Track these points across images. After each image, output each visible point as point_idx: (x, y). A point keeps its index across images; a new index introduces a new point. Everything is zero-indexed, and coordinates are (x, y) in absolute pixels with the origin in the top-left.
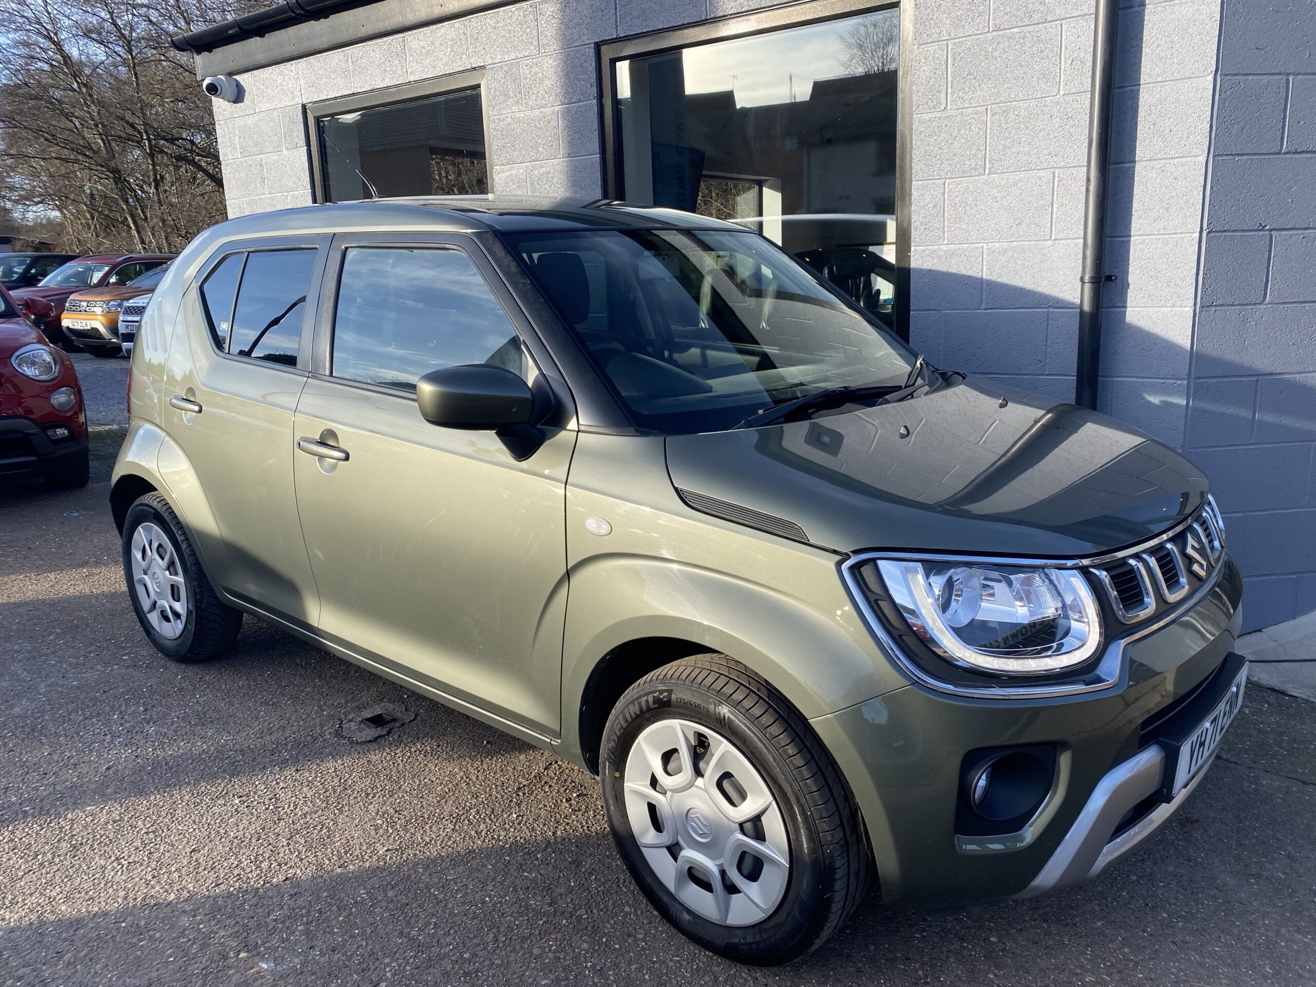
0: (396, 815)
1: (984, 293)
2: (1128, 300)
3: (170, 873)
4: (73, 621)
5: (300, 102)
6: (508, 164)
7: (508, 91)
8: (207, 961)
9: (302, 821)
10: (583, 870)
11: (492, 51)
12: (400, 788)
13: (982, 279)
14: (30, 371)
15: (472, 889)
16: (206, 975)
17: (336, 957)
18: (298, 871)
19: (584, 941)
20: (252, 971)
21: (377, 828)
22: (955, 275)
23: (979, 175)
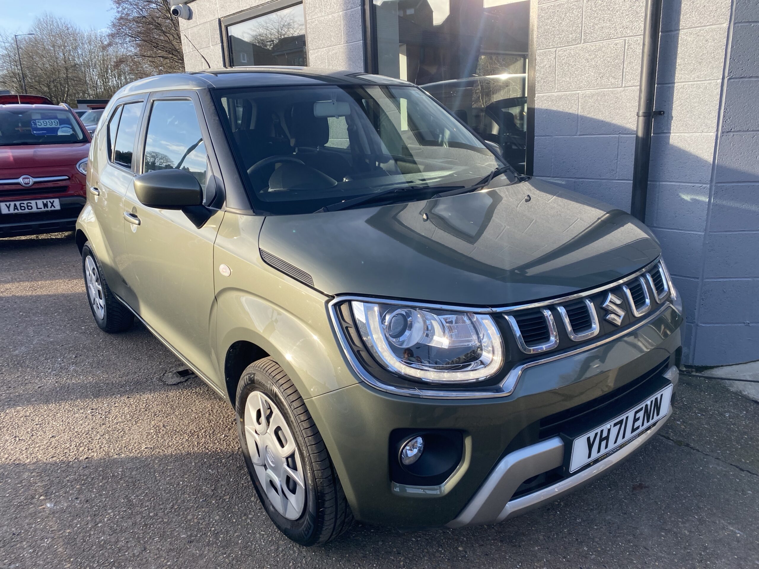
1: (579, 124)
2: (672, 128)
3: (35, 448)
5: (218, 17)
6: (316, 49)
7: (316, 4)
8: (23, 498)
9: (114, 426)
12: (174, 413)
13: (578, 115)
15: (177, 476)
16: (18, 507)
17: (86, 506)
18: (95, 455)
19: (218, 515)
20: (41, 507)
21: (148, 435)
22: (562, 112)
23: (578, 44)
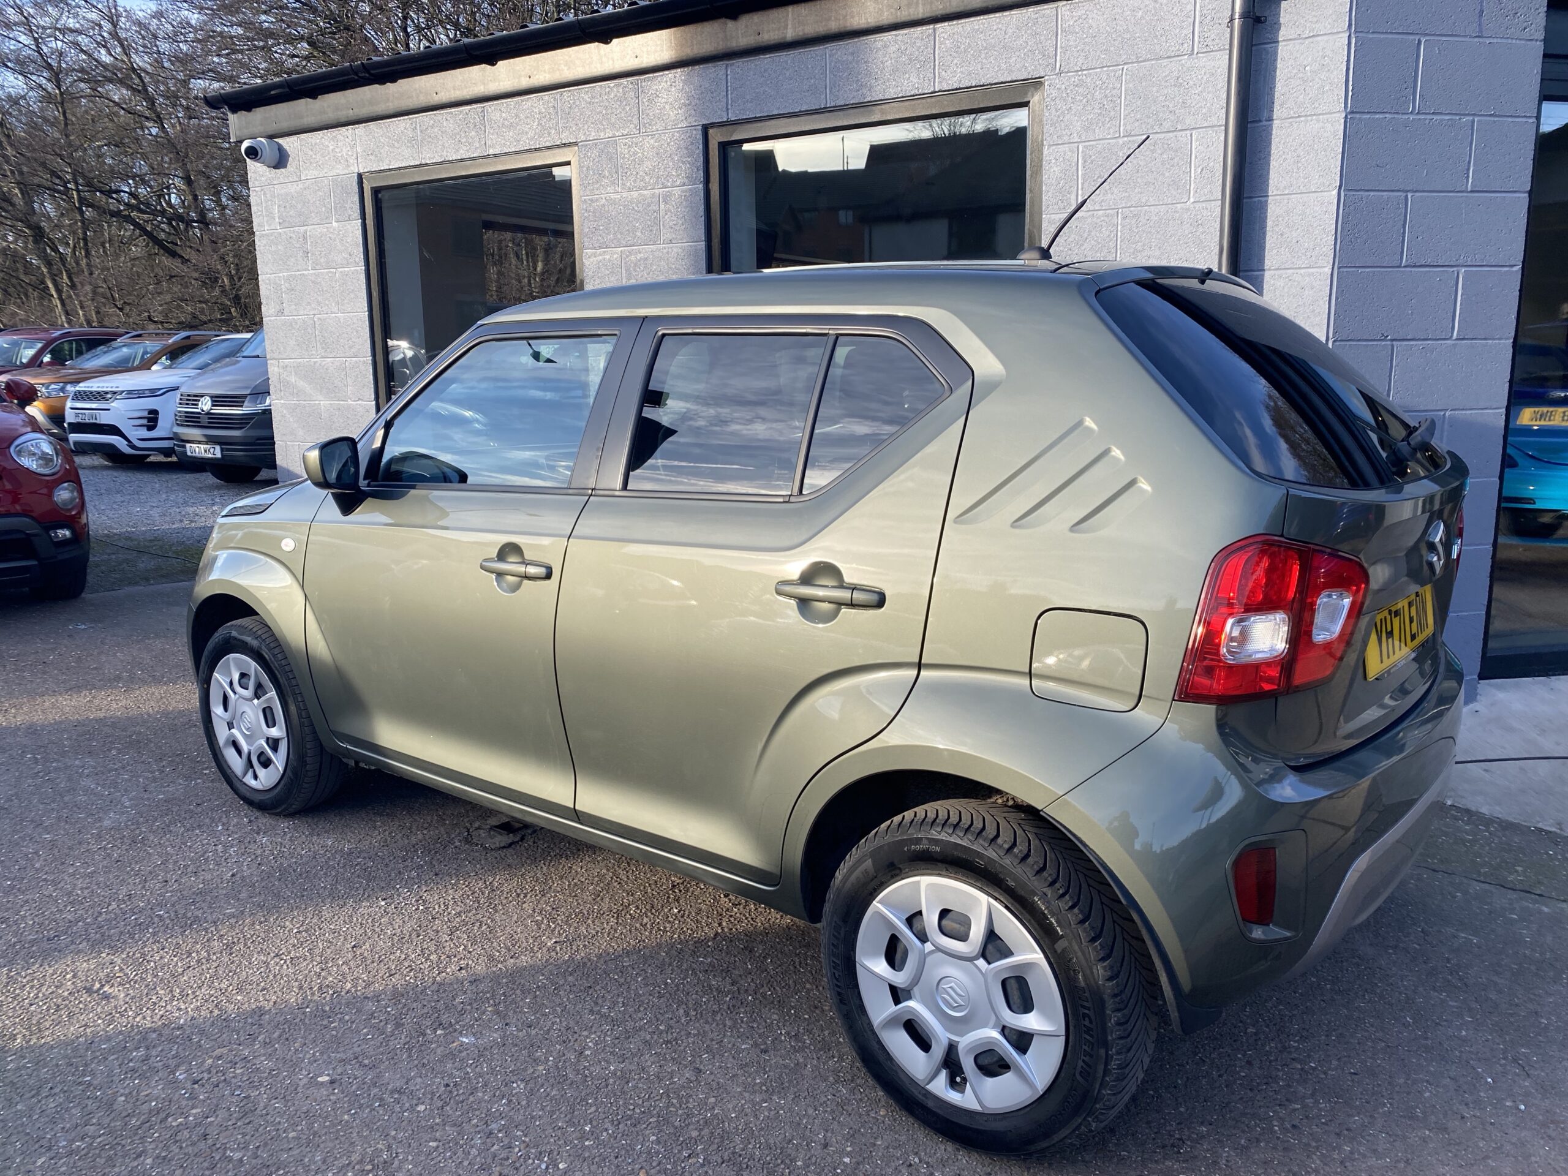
0: (554, 912)
4: (130, 736)
5: (356, 171)
6: (600, 248)
7: (603, 171)
8: (406, 1037)
9: (457, 919)
10: (757, 954)
11: (586, 127)
12: (550, 888)
14: (30, 463)
16: (410, 1050)
17: (534, 1032)
18: (470, 962)
19: (774, 1013)
20: (455, 1044)
21: (539, 924)
